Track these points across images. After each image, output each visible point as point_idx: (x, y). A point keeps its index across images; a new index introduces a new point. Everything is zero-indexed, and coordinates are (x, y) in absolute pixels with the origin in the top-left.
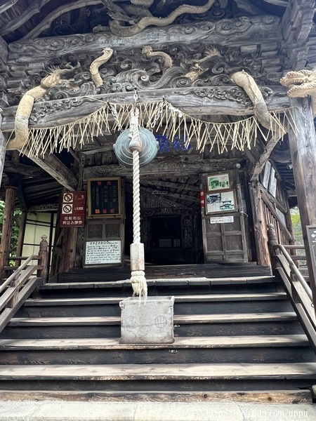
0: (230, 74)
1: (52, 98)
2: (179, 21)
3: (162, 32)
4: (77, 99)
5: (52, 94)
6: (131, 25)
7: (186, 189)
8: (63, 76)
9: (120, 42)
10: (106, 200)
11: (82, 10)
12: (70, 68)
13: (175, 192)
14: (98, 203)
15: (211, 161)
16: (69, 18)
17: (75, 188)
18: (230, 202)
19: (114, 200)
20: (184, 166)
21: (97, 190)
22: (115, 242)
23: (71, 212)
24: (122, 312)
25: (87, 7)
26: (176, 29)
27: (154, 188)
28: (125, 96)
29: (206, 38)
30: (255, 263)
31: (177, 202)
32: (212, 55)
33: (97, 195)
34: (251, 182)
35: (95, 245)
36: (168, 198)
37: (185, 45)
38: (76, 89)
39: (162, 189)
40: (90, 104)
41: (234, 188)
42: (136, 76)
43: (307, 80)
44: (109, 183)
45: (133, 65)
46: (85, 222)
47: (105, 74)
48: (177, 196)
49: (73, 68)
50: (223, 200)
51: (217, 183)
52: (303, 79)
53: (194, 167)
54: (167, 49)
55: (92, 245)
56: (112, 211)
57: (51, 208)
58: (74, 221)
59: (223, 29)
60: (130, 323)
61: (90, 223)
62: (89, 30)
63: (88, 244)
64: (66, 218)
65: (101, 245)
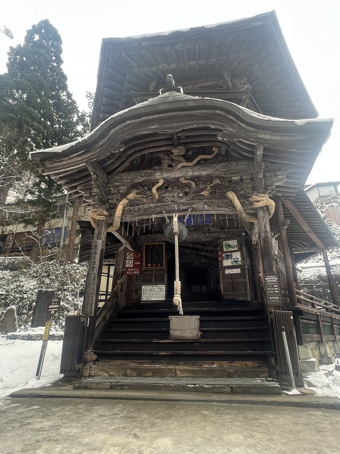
0: (225, 193)
1: (132, 205)
2: (198, 163)
3: (190, 170)
4: (145, 206)
5: (131, 203)
6: (173, 167)
7: (210, 249)
8: (137, 194)
9: (167, 175)
10: (155, 258)
11: (146, 155)
12: (141, 190)
13: (203, 251)
14: (150, 260)
15: (226, 231)
16: (140, 159)
17: (134, 249)
18: (238, 259)
19: (161, 258)
20: (207, 234)
21: (150, 251)
22: (161, 286)
23: (132, 266)
24: (171, 322)
25: (149, 153)
26: (197, 168)
27: (188, 248)
28: (171, 204)
29: (213, 173)
30: (256, 301)
31: (204, 258)
32: (216, 183)
33: (150, 254)
34: (253, 245)
35: (148, 288)
36: (198, 255)
37: (201, 176)
38: (145, 200)
39: (193, 249)
40: (153, 209)
41: (240, 249)
42: (176, 194)
43: (262, 200)
44: (157, 246)
45: (174, 188)
46: (141, 272)
47: (159, 192)
48: (204, 253)
49: (143, 189)
50: (234, 257)
51: (229, 246)
52: (259, 199)
53: (214, 235)
54: (192, 179)
55: (146, 288)
56: (159, 265)
57: (110, 262)
58: (134, 271)
59: (222, 168)
60: (175, 328)
61: (144, 273)
62: (150, 167)
63: (143, 287)
64: (129, 270)
65: (151, 288)
